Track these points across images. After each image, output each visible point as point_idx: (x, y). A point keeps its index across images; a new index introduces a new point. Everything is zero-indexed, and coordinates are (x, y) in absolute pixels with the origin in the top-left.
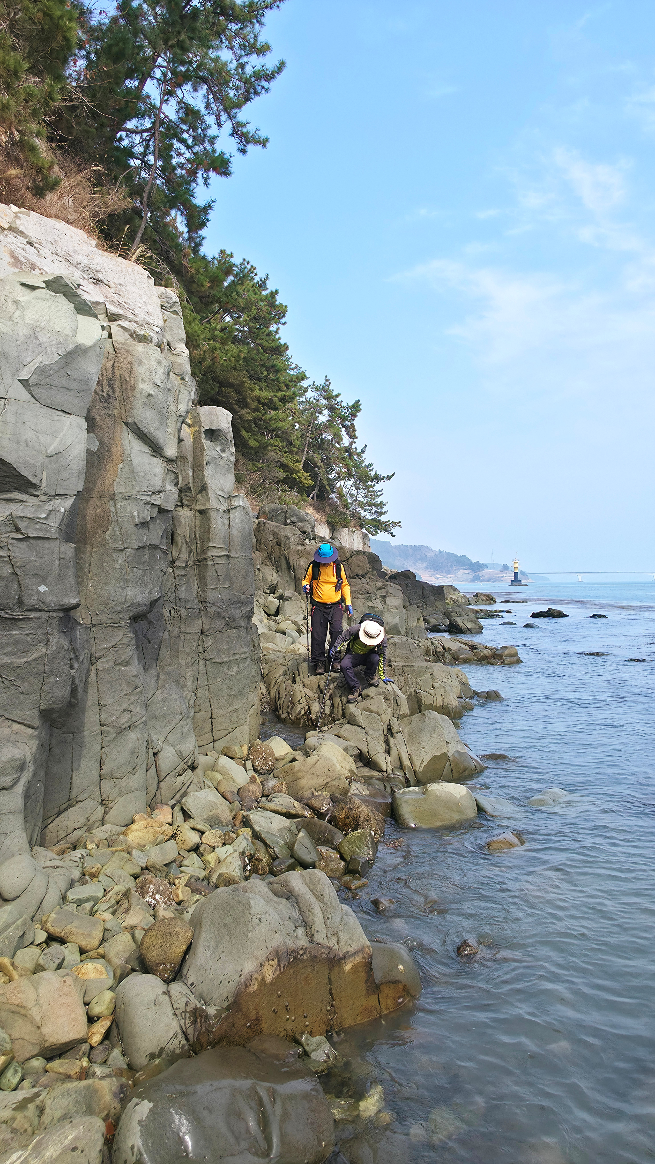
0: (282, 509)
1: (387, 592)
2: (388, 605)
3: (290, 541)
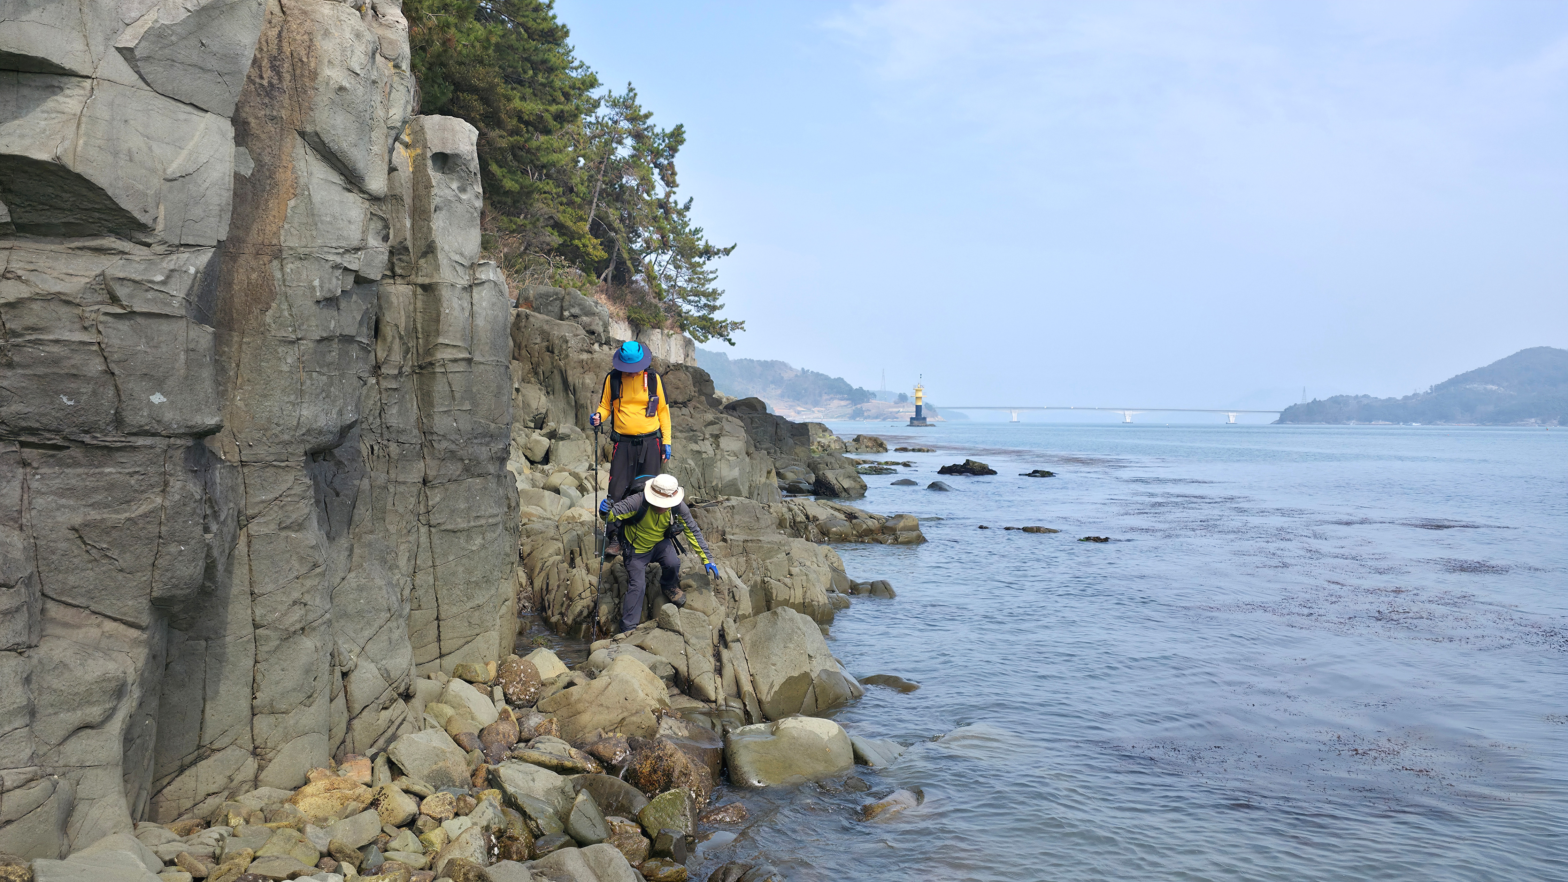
0: (557, 294)
1: (721, 429)
2: (722, 450)
3: (569, 345)
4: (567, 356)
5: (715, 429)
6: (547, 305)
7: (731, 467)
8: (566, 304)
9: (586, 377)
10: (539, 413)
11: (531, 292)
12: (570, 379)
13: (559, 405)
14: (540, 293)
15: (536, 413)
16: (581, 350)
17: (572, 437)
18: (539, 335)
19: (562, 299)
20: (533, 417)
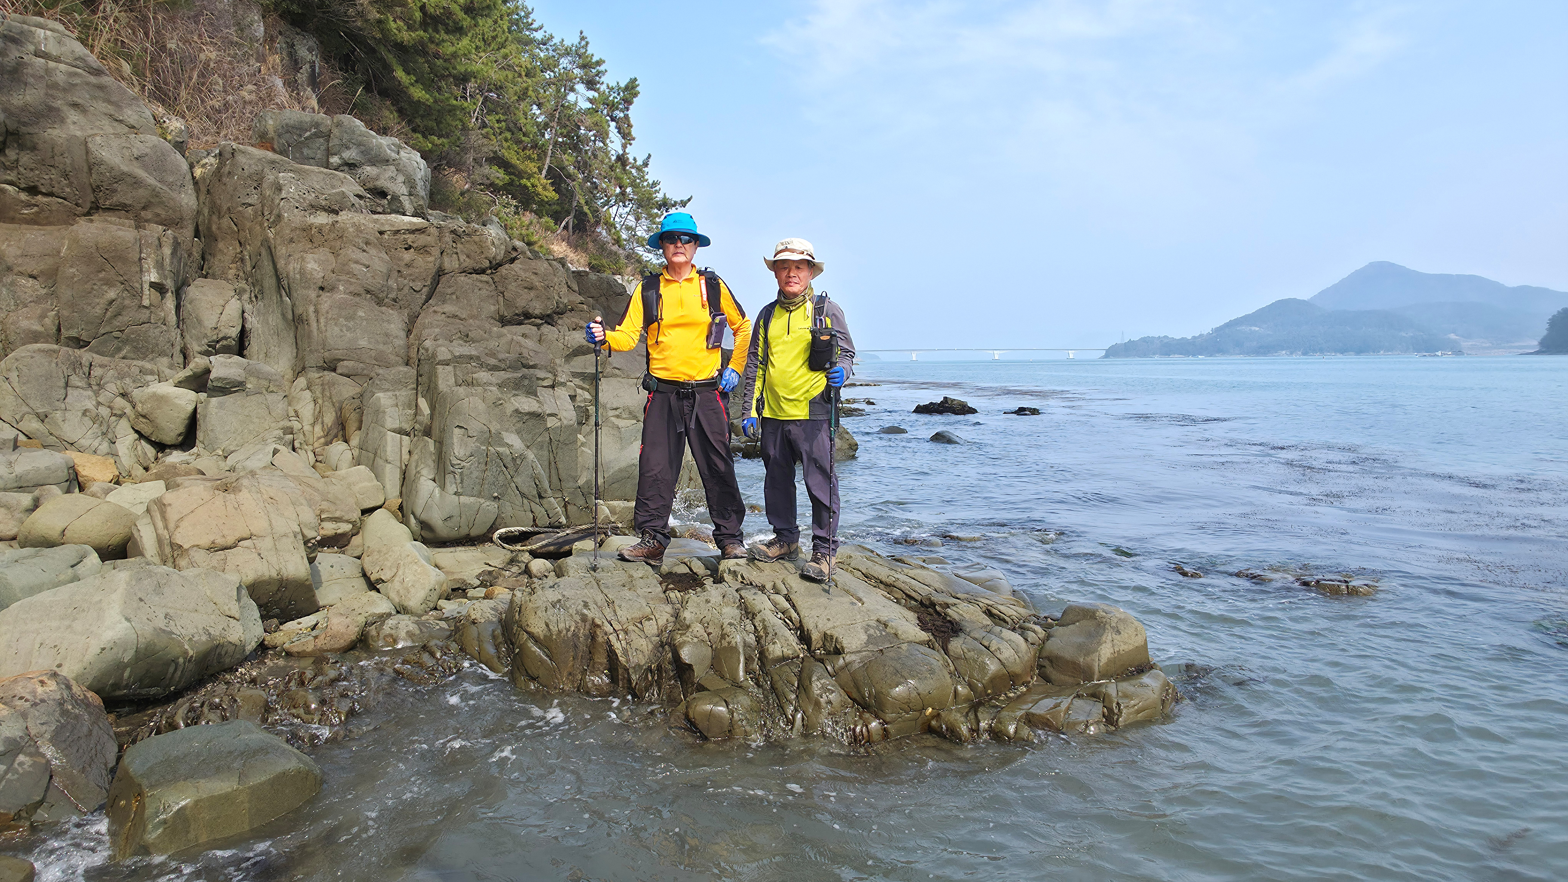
0: (317, 125)
2: (604, 406)
3: (283, 195)
4: (279, 217)
6: (299, 146)
8: (334, 142)
9: (309, 257)
10: (220, 336)
11: (271, 122)
12: (281, 263)
13: (270, 320)
14: (287, 125)
15: (215, 338)
16: (312, 206)
17: (249, 386)
18: (255, 188)
19: (328, 136)
20: (209, 346)
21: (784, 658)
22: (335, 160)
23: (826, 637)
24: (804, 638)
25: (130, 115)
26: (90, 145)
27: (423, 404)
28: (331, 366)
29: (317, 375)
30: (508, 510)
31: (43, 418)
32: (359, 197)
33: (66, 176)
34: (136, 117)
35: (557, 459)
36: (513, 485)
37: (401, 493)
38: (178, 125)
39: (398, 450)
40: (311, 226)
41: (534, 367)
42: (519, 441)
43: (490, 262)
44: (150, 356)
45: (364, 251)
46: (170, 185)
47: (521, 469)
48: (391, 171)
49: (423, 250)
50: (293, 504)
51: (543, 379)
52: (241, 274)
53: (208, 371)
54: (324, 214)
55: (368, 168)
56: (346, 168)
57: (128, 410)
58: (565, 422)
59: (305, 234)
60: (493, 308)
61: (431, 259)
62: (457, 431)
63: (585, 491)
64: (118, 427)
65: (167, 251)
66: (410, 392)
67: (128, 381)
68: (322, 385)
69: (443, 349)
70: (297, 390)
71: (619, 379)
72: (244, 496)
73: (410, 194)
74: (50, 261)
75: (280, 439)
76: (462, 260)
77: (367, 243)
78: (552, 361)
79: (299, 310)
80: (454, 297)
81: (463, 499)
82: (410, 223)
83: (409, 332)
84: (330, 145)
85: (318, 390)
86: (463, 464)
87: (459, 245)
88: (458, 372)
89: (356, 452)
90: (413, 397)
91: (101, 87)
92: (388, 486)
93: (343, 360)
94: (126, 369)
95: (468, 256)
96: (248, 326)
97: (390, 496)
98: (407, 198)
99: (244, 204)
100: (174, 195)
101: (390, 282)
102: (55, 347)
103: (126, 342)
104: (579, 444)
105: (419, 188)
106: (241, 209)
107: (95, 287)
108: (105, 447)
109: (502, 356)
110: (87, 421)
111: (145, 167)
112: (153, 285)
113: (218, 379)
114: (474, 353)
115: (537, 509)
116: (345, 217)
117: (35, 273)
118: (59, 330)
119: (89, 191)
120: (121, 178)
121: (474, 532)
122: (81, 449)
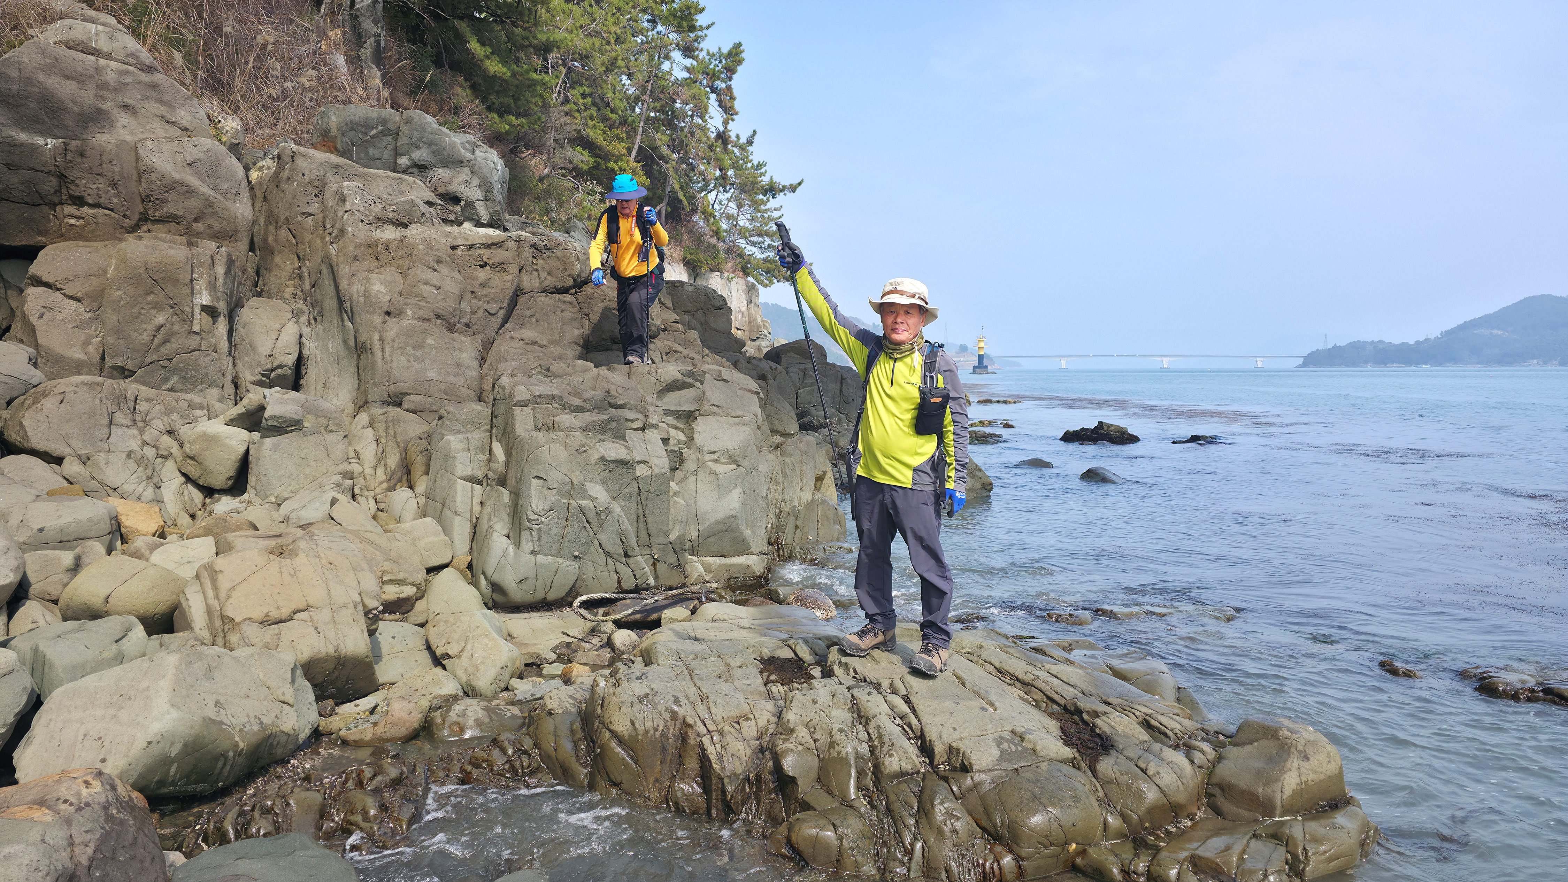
2: (700, 449)
3: (348, 206)
4: (342, 231)
5: (682, 400)
6: (365, 144)
7: (722, 489)
8: (403, 141)
9: (374, 277)
10: (275, 364)
11: (334, 119)
12: (343, 284)
13: (330, 346)
14: (351, 122)
15: (269, 366)
16: (379, 219)
17: (306, 425)
18: (316, 196)
19: (396, 134)
20: (263, 375)
21: (902, 774)
22: (403, 161)
23: (951, 750)
24: (926, 749)
25: (183, 116)
26: (140, 151)
27: (498, 450)
28: (396, 401)
29: (380, 411)
30: (590, 570)
31: (85, 460)
32: (430, 204)
33: (114, 185)
34: (189, 118)
35: (646, 512)
36: (596, 542)
37: (471, 549)
38: (234, 125)
39: (468, 500)
40: (377, 242)
41: (622, 406)
42: (604, 493)
43: (575, 280)
44: (200, 387)
45: (435, 270)
46: (225, 194)
47: (606, 524)
48: (464, 174)
49: (500, 267)
50: (354, 569)
51: (633, 421)
52: (299, 293)
53: (262, 408)
54: (391, 228)
55: (440, 170)
56: (415, 170)
57: (175, 450)
58: (657, 470)
59: (370, 251)
60: (577, 332)
61: (509, 278)
62: (535, 482)
63: (677, 547)
64: (164, 470)
65: (220, 270)
66: (483, 435)
67: (175, 416)
68: (386, 422)
69: (521, 387)
70: (359, 427)
71: (718, 418)
72: (301, 560)
73: (486, 199)
74: (95, 282)
75: (339, 485)
76: (543, 278)
77: (438, 262)
78: (642, 399)
79: (363, 338)
80: (534, 320)
81: (540, 559)
82: (487, 236)
83: (483, 360)
84: (399, 144)
85: (381, 427)
86: (541, 519)
87: (540, 262)
88: (537, 415)
89: (422, 501)
90: (487, 440)
91: (154, 86)
92: (457, 541)
93: (410, 394)
94: (174, 404)
95: (549, 274)
96: (305, 352)
97: (458, 553)
98: (482, 203)
99: (304, 214)
100: (229, 204)
101: (463, 305)
102: (99, 379)
103: (174, 371)
104: (671, 493)
105: (495, 192)
106: (300, 219)
107: (143, 311)
108: (149, 493)
109: (587, 395)
110: (132, 464)
111: (198, 174)
112: (204, 308)
113: (274, 417)
114: (556, 392)
115: (622, 569)
116: (414, 232)
117: (79, 295)
118: (103, 358)
119: (138, 200)
120: (173, 186)
121: (552, 596)
122: (125, 496)
